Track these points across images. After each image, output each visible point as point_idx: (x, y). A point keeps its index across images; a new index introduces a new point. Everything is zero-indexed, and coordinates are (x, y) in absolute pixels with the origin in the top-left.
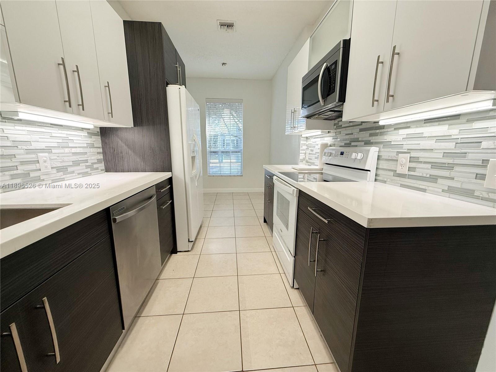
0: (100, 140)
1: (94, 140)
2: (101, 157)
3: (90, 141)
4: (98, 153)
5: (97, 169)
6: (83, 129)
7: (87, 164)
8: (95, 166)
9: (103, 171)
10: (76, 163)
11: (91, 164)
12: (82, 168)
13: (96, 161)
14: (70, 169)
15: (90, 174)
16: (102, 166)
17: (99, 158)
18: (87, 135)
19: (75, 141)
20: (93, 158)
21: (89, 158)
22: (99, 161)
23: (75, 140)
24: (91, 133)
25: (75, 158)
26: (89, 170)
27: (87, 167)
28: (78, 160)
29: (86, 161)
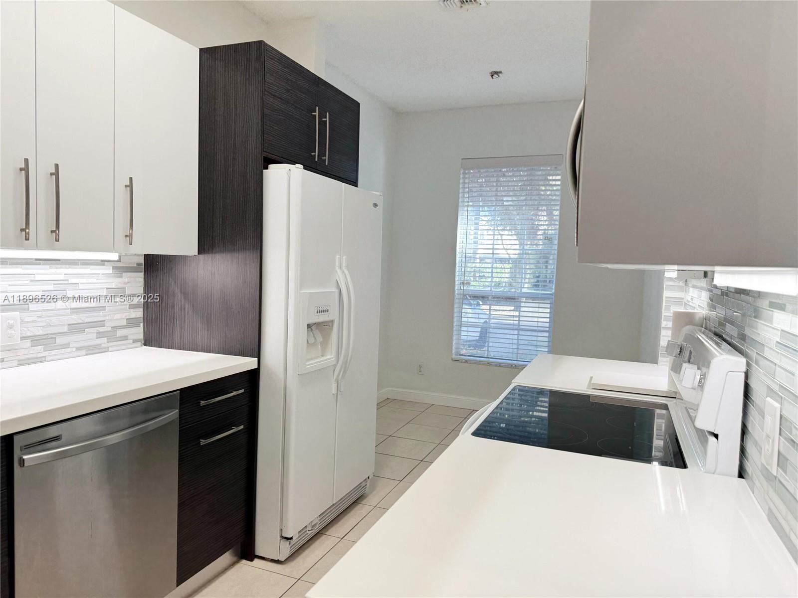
0: (142, 280)
1: (126, 280)
2: (139, 313)
3: (115, 283)
4: (132, 307)
5: (125, 338)
6: (103, 262)
7: (101, 329)
8: (120, 333)
9: (139, 344)
10: (76, 328)
11: (110, 329)
12: (89, 337)
13: (125, 323)
14: (60, 340)
15: (106, 350)
16: (139, 332)
17: (133, 316)
18: (111, 272)
19: (81, 286)
20: (117, 316)
21: (107, 318)
22: (131, 323)
23: (81, 284)
24: (121, 269)
25: (75, 318)
26: (105, 340)
27: (100, 335)
28: (82, 322)
29: (102, 323)
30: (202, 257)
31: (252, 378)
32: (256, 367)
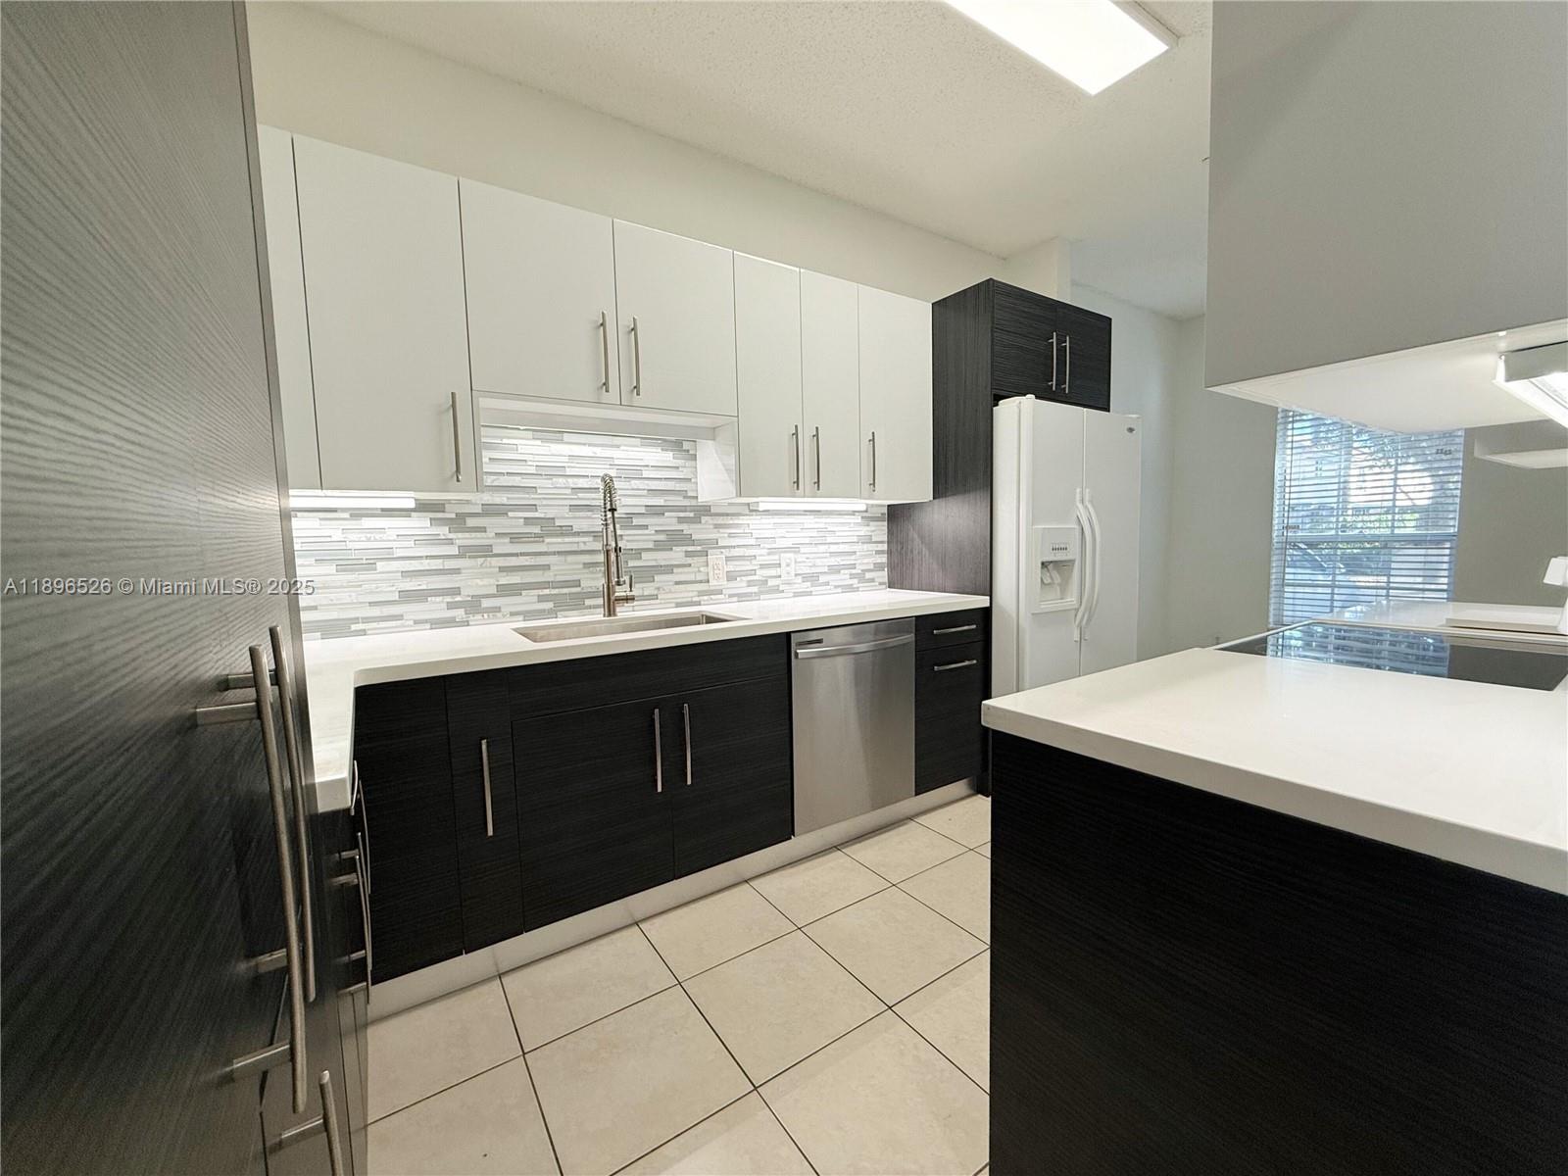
0: (886, 528)
1: (873, 529)
2: (884, 559)
3: (864, 531)
4: (878, 552)
5: (873, 580)
6: (854, 513)
7: (854, 571)
8: (868, 575)
9: (884, 586)
10: (835, 570)
11: (860, 572)
12: (844, 578)
13: (872, 567)
14: (822, 579)
15: (857, 590)
16: (883, 575)
17: (879, 561)
18: (859, 520)
19: (838, 534)
20: (865, 561)
21: (859, 561)
22: (878, 567)
23: (838, 531)
24: (868, 518)
25: (833, 561)
26: (856, 581)
27: (852, 577)
28: (838, 564)
29: (853, 566)
30: (936, 501)
31: (986, 614)
32: (988, 605)
